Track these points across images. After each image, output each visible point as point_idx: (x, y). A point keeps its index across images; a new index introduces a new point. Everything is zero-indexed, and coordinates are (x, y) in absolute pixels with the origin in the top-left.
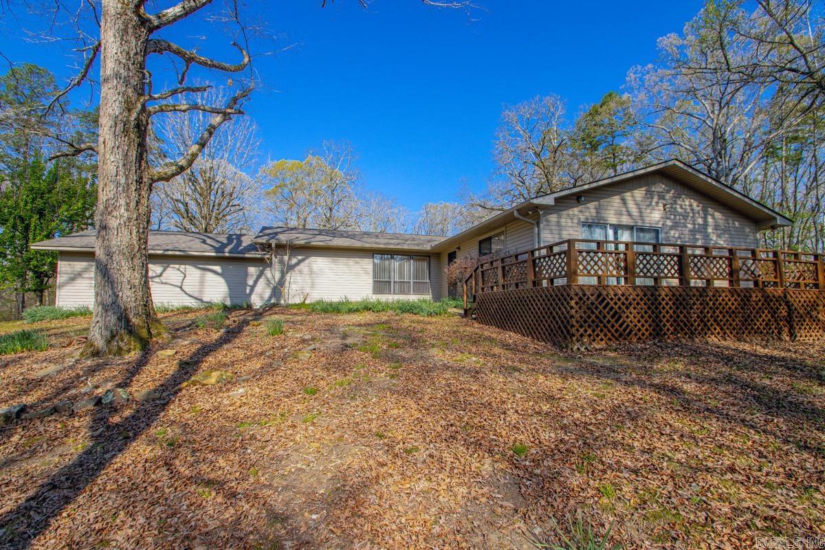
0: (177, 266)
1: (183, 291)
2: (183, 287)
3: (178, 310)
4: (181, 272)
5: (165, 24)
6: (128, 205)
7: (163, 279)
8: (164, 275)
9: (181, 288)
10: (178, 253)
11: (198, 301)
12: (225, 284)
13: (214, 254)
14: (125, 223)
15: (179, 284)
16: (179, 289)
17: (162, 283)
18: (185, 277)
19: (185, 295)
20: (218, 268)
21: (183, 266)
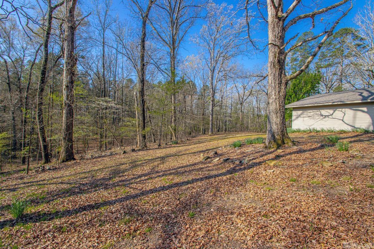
0: (341, 110)
1: (344, 122)
2: (344, 120)
3: (338, 132)
4: (343, 112)
5: (290, 13)
6: (275, 93)
7: (333, 116)
8: (334, 114)
9: (342, 120)
10: (339, 103)
11: (352, 127)
12: (370, 118)
13: (360, 101)
14: (274, 101)
15: (342, 119)
16: (342, 121)
17: (333, 118)
18: (345, 115)
19: (345, 124)
20: (365, 109)
21: (344, 109)
